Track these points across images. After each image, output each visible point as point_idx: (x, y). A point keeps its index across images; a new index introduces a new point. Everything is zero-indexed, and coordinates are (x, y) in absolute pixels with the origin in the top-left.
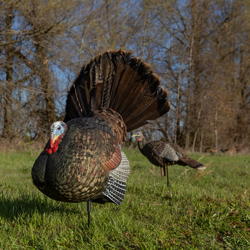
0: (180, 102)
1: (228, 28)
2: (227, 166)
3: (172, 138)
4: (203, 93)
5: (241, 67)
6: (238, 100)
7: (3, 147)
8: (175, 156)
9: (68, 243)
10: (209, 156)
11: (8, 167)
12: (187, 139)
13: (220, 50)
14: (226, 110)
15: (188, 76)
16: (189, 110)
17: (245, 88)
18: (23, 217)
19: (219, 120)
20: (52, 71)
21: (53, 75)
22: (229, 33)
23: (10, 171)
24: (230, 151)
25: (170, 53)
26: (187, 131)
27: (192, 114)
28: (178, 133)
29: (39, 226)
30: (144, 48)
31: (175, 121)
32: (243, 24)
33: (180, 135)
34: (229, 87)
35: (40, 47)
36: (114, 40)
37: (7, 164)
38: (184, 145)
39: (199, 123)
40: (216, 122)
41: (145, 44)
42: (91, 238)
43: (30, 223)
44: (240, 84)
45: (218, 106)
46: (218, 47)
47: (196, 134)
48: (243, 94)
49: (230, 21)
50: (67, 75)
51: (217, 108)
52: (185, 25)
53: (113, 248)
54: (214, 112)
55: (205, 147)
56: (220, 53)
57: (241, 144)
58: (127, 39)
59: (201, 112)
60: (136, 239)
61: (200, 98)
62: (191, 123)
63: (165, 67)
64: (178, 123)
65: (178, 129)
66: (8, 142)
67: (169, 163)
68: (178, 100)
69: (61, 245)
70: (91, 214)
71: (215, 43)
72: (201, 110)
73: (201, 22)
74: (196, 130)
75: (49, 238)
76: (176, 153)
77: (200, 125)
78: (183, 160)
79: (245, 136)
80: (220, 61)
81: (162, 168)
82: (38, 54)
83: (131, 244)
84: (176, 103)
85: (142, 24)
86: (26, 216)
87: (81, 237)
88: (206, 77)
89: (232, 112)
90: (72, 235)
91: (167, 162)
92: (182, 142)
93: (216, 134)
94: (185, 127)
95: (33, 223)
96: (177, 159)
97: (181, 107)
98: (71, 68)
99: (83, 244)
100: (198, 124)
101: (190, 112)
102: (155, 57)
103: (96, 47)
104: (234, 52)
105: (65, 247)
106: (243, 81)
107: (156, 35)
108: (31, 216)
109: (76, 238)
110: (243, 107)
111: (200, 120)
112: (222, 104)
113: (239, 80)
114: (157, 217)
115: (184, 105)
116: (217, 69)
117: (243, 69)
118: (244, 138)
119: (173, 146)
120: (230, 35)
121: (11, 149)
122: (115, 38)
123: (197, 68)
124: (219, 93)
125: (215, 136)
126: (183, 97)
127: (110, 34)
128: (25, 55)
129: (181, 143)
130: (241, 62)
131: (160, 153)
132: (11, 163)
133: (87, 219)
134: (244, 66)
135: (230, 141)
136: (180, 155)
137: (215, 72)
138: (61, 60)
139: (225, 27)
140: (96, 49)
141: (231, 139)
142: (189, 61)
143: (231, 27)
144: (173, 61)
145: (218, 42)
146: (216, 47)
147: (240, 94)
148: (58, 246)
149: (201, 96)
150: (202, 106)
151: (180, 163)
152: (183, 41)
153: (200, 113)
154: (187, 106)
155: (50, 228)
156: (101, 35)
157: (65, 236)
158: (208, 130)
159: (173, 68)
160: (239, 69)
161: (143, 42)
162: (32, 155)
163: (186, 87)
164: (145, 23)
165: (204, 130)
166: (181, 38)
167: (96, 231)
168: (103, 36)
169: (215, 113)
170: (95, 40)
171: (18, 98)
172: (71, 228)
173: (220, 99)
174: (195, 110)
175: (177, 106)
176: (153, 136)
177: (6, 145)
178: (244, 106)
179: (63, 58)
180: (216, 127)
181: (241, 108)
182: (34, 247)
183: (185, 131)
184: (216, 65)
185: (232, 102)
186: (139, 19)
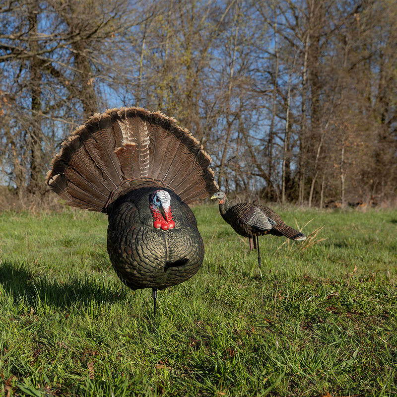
0: (290, 133)
1: (360, 21)
2: (354, 228)
3: (278, 186)
4: (323, 119)
5: (381, 79)
6: (376, 128)
7: (32, 208)
8: (267, 223)
9: (131, 333)
10: (332, 214)
11: (43, 237)
12: (301, 189)
13: (348, 54)
14: (358, 145)
15: (302, 95)
16: (303, 145)
17: (386, 110)
18: (77, 306)
19: (348, 159)
20: (100, 92)
21: (101, 97)
22: (363, 28)
23: (47, 245)
24: (363, 205)
25: (274, 60)
26: (300, 176)
27: (308, 151)
28: (287, 179)
29: (96, 316)
30: (236, 53)
31: (282, 163)
32: (384, 15)
33: (291, 182)
34: (364, 109)
35: (80, 58)
36: (190, 44)
37: (41, 233)
38: (297, 198)
39: (318, 165)
40: (342, 163)
41: (236, 48)
42: (157, 328)
43: (86, 312)
44: (379, 105)
45: (346, 140)
46: (347, 50)
47: (314, 181)
48: (383, 120)
49: (364, 9)
50: (122, 97)
51: (343, 143)
52: (297, 18)
53: (182, 338)
54: (339, 148)
55: (326, 200)
56: (348, 59)
57: (379, 194)
58: (211, 40)
59: (321, 148)
60: (209, 328)
61: (320, 127)
62: (307, 164)
63: (267, 82)
64: (287, 166)
65: (288, 174)
66: (39, 199)
67: (259, 233)
68: (287, 130)
69: (123, 336)
70: (157, 301)
71: (341, 45)
72: (321, 145)
73: (320, 13)
74: (314, 175)
75: (110, 329)
76: (269, 220)
77: (320, 167)
78: (277, 228)
79: (386, 182)
80: (349, 72)
81: (252, 240)
82: (78, 68)
83: (202, 333)
84: (284, 135)
85: (231, 17)
86: (81, 304)
87: (146, 327)
88: (328, 96)
89: (367, 147)
90: (135, 325)
91: (257, 231)
92: (293, 192)
93: (343, 180)
94: (298, 170)
95: (89, 313)
96: (269, 227)
97: (291, 140)
98: (128, 87)
99: (148, 334)
100: (316, 166)
101: (304, 148)
102: (252, 67)
103: (164, 54)
104: (370, 57)
105: (128, 338)
106: (384, 99)
107: (253, 35)
108: (86, 305)
109: (141, 329)
110: (383, 138)
111: (319, 160)
112: (352, 136)
113: (379, 99)
114: (239, 302)
115: (296, 137)
116: (344, 84)
117: (383, 82)
118: (385, 185)
119: (265, 211)
120: (364, 31)
121: (43, 209)
122: (192, 41)
123: (316, 82)
124: (347, 120)
125: (342, 184)
126: (294, 127)
127: (185, 35)
128: (58, 70)
129: (292, 195)
130: (381, 71)
131: (247, 220)
132: (46, 231)
133: (153, 307)
134: (386, 78)
135: (365, 190)
136: (274, 222)
137: (342, 88)
138: (112, 75)
139: (356, 20)
140: (164, 58)
141: (366, 187)
142: (303, 73)
143: (365, 20)
144: (279, 71)
145: (345, 43)
146: (343, 49)
147: (379, 119)
148: (121, 337)
149: (321, 125)
150: (322, 140)
151: (273, 232)
152: (295, 42)
153: (319, 150)
154: (300, 139)
155: (110, 317)
156: (170, 37)
157: (127, 327)
158: (331, 174)
159: (280, 82)
160: (378, 82)
161: (234, 45)
162: (75, 218)
163: (299, 111)
164: (236, 17)
165: (326, 174)
166: (290, 37)
167: (163, 320)
168: (174, 38)
169: (341, 150)
170: (162, 43)
171: (51, 134)
172: (134, 317)
173: (348, 129)
174: (313, 145)
175: (286, 140)
176: (251, 184)
177: (37, 203)
178: (385, 138)
179: (116, 73)
180: (342, 170)
181: (380, 141)
182: (93, 339)
183: (298, 177)
184: (343, 78)
185: (367, 132)
186: (227, 10)
